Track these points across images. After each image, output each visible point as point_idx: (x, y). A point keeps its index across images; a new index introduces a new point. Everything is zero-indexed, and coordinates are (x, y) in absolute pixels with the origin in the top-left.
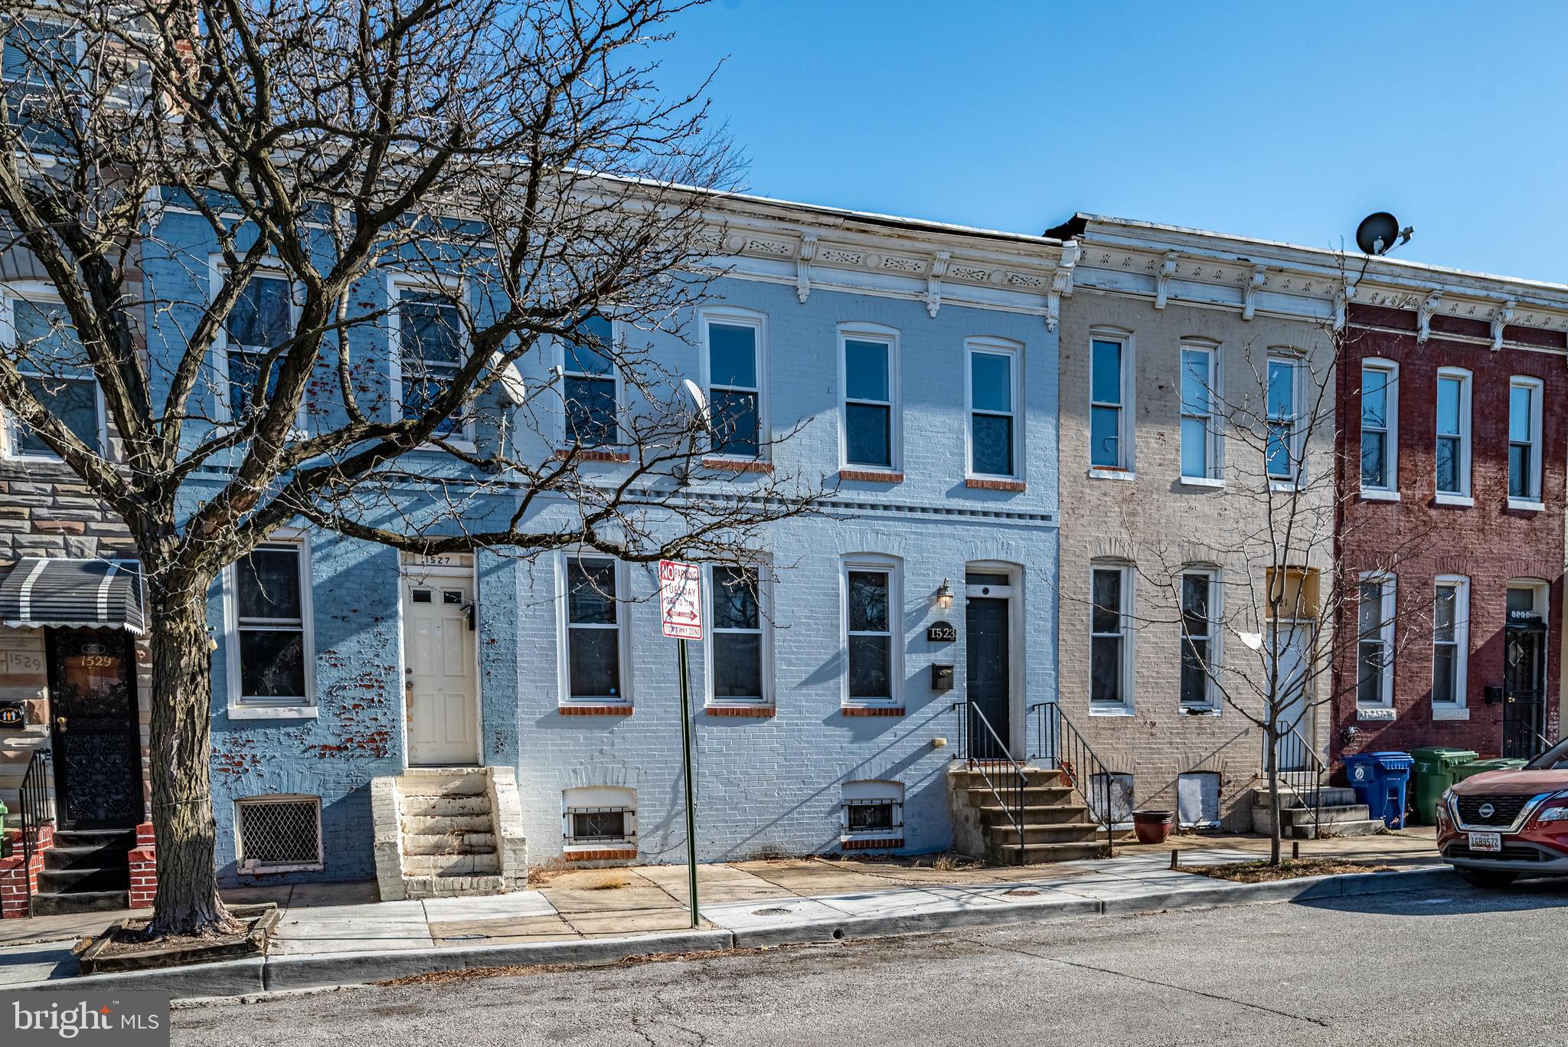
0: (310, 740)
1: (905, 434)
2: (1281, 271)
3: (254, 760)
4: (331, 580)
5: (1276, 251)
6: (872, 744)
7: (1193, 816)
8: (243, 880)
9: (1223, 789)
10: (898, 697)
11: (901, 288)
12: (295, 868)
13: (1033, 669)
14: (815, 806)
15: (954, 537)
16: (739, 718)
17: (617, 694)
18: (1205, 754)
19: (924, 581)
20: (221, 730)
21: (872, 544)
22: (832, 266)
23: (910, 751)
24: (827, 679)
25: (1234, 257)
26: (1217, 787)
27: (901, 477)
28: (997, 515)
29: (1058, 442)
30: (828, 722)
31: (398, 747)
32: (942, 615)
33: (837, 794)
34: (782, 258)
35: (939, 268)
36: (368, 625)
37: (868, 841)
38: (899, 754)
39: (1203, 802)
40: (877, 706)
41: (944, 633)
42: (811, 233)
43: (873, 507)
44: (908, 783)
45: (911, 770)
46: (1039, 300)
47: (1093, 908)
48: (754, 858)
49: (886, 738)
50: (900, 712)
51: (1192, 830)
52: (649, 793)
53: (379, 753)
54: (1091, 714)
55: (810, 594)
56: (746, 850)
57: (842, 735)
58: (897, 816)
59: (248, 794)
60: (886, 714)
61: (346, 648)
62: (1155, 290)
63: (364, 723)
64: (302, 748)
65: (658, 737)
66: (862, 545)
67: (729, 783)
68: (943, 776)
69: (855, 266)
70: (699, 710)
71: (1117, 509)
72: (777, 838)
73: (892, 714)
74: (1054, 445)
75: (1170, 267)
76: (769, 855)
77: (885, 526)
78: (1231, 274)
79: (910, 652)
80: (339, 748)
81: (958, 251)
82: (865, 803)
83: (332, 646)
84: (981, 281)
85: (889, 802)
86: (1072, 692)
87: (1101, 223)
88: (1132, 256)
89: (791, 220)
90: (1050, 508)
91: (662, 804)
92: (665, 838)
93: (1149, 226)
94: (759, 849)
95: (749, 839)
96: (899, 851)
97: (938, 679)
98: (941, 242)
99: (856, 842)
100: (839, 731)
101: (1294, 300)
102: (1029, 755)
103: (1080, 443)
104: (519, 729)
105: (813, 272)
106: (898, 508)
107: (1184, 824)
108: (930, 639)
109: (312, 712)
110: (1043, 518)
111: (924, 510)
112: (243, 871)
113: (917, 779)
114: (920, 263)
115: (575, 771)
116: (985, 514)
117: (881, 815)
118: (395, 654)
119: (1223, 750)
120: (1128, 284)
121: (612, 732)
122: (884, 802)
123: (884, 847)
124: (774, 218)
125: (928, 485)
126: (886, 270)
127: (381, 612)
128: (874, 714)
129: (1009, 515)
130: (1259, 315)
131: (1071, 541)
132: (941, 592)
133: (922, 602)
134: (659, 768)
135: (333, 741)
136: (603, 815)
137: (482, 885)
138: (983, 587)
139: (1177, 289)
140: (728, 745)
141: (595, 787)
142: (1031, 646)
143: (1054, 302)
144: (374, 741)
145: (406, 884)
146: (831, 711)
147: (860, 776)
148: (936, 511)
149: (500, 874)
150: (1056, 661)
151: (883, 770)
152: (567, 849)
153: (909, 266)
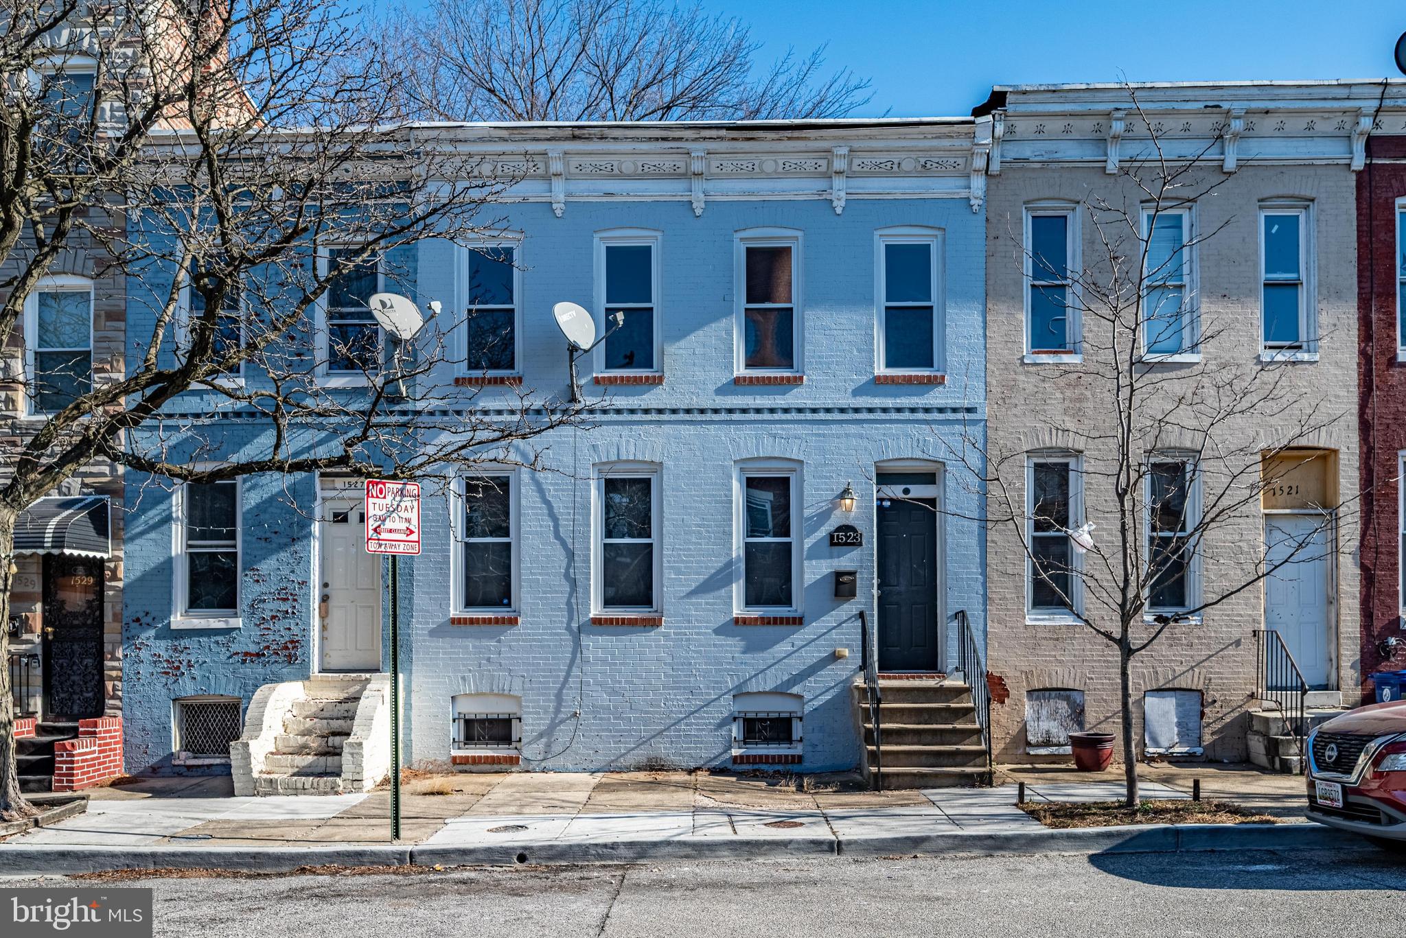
0: (235, 648)
1: (807, 335)
2: (1267, 112)
3: (190, 665)
4: (258, 506)
5: (1256, 91)
6: (765, 654)
7: (1165, 742)
8: (177, 769)
9: (1207, 710)
10: (798, 605)
11: (802, 189)
12: (218, 761)
13: (956, 574)
14: (703, 718)
15: (861, 436)
16: (625, 628)
17: (509, 605)
18: (1179, 670)
19: (826, 484)
20: (164, 638)
21: (769, 448)
22: (729, 177)
23: (810, 662)
24: (719, 588)
25: (1201, 105)
26: (1198, 707)
27: (801, 378)
28: (913, 410)
29: (985, 328)
30: (717, 631)
31: (307, 655)
32: (847, 518)
33: (727, 706)
34: (675, 175)
35: (839, 165)
36: (286, 545)
37: (761, 757)
38: (796, 665)
39: (1179, 724)
40: (771, 615)
41: (848, 537)
42: (698, 148)
43: (772, 411)
44: (807, 696)
45: (811, 682)
46: (962, 182)
47: (825, 847)
48: (639, 769)
49: (783, 648)
50: (798, 621)
51: (1162, 757)
52: (533, 701)
53: (290, 659)
54: (1028, 623)
55: (701, 502)
56: (631, 760)
57: (733, 645)
58: (797, 730)
59: (183, 694)
60: (781, 623)
61: (267, 566)
62: (1106, 155)
63: (279, 632)
64: (228, 654)
65: (542, 647)
66: (758, 450)
67: (614, 692)
68: (847, 691)
69: (753, 173)
70: (583, 619)
71: (1058, 395)
72: (663, 749)
73: (788, 623)
74: (981, 332)
75: (1118, 127)
76: (654, 766)
77: (783, 429)
78: (1206, 124)
79: (810, 558)
80: (258, 655)
81: (856, 145)
82: (760, 716)
83: (255, 563)
84: (893, 170)
85: (787, 715)
86: (1004, 598)
87: (1025, 93)
88: (1071, 122)
89: (674, 139)
90: (975, 399)
91: (546, 712)
92: (548, 745)
93: (1084, 87)
94: (643, 760)
95: (633, 749)
96: (796, 768)
97: (842, 586)
98: (835, 138)
99: (748, 757)
100: (730, 641)
101: (1295, 143)
102: (950, 667)
103: (1012, 328)
104: (414, 638)
105: (709, 186)
106: (800, 410)
107: (1151, 750)
108: (832, 544)
109: (238, 622)
110: (969, 410)
111: (828, 410)
112: (177, 762)
113: (818, 692)
114: (820, 162)
115: (463, 678)
116: (899, 410)
117: (779, 728)
118: (308, 571)
119: (1206, 664)
120: (1071, 151)
121: (499, 641)
122: (783, 715)
123: (780, 762)
124: (657, 139)
125: (832, 384)
126: (785, 173)
127: (296, 534)
128: (769, 623)
129: (927, 410)
130: (1242, 165)
131: (1001, 433)
132: (845, 493)
133: (825, 506)
134: (544, 677)
135: (253, 649)
136: (491, 721)
137: (322, 785)
138: (903, 487)
139: (1132, 149)
140: (613, 655)
141: (484, 694)
142: (952, 549)
143: (978, 184)
144: (287, 648)
145: (255, 781)
146: (722, 619)
147: (753, 687)
148: (842, 410)
149: (339, 775)
150: (984, 565)
151: (779, 682)
152: (455, 753)
153: (809, 165)
